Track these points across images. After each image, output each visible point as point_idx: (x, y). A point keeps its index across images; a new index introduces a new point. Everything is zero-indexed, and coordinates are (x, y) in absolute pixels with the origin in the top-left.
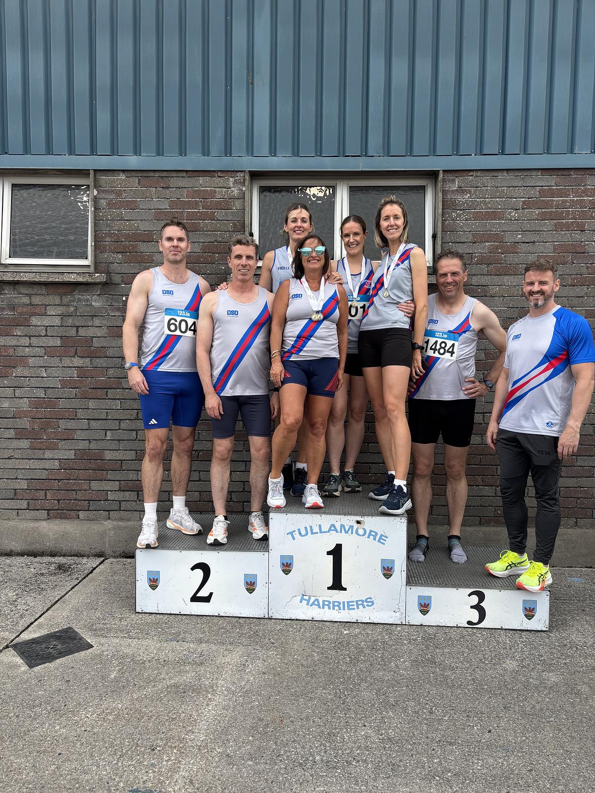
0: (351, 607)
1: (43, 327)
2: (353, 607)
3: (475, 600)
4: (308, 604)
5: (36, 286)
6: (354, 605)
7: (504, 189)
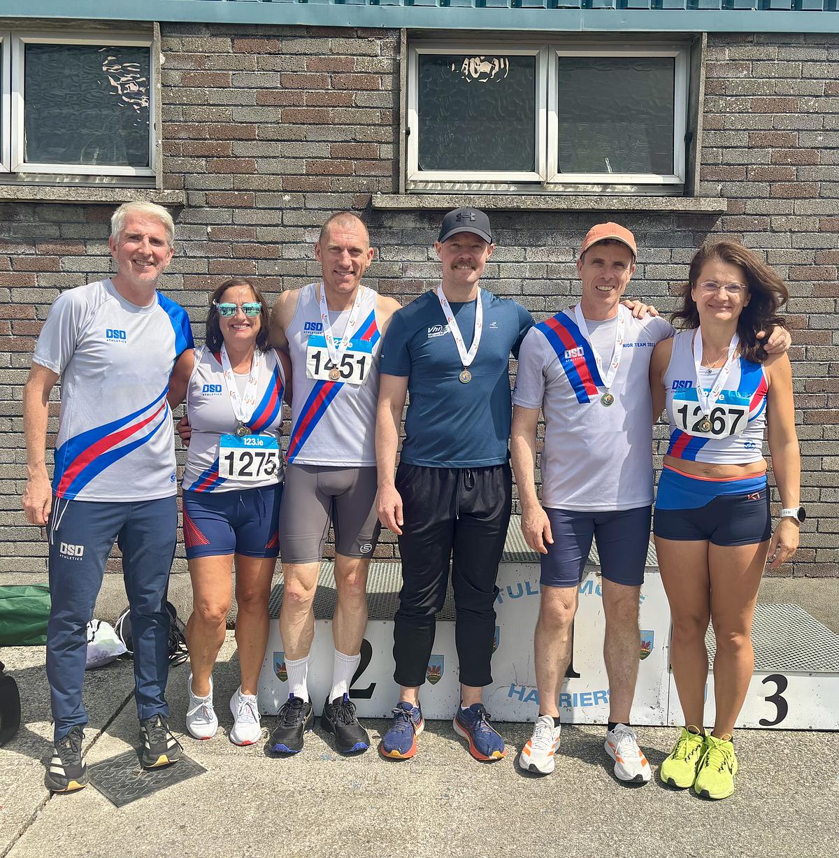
0: (585, 702)
1: (80, 274)
2: (590, 702)
3: (772, 688)
4: (520, 699)
5: (68, 209)
6: (590, 699)
7: (799, 65)
